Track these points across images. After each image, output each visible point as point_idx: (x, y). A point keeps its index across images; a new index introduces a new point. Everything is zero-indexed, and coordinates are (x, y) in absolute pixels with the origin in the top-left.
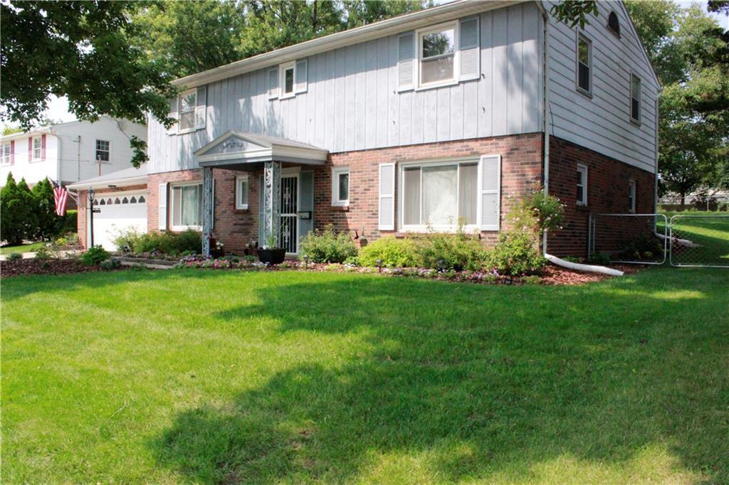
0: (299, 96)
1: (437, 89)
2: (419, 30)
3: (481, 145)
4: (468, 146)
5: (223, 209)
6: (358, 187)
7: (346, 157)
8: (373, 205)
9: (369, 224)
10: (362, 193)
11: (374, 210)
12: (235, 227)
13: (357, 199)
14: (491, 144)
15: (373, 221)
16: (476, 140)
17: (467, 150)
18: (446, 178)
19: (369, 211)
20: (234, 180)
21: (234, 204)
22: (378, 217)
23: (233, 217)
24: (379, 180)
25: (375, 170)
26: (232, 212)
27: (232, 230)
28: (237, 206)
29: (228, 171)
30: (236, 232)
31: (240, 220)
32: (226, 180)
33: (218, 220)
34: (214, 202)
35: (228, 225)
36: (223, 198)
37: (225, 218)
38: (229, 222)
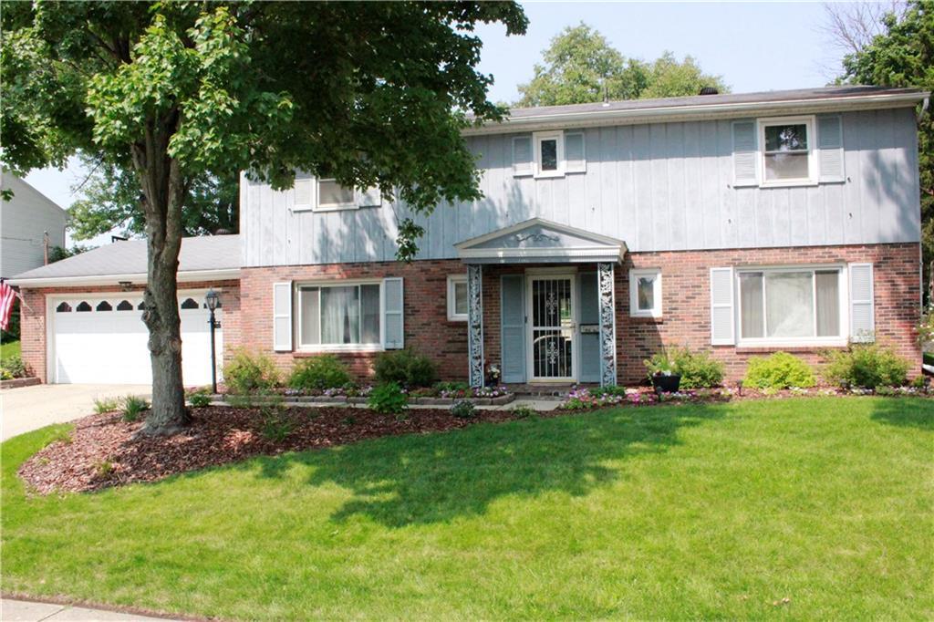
0: (571, 177)
1: (789, 188)
2: (763, 119)
3: (847, 252)
4: (831, 253)
5: (425, 321)
6: (677, 294)
7: (655, 258)
8: (701, 316)
9: (696, 338)
10: (683, 302)
11: (703, 322)
12: (449, 345)
13: (675, 309)
14: (860, 252)
15: (703, 334)
16: (842, 247)
17: (829, 257)
18: (799, 286)
19: (694, 323)
20: (445, 280)
21: (445, 314)
22: (709, 330)
23: (445, 331)
24: (709, 286)
25: (704, 275)
26: (443, 324)
27: (442, 349)
28: (449, 315)
29: (433, 268)
30: (454, 352)
31: (460, 334)
32: (428, 280)
33: (414, 335)
34: (404, 311)
35: (435, 342)
36: (422, 304)
37: (427, 332)
38: (438, 339)
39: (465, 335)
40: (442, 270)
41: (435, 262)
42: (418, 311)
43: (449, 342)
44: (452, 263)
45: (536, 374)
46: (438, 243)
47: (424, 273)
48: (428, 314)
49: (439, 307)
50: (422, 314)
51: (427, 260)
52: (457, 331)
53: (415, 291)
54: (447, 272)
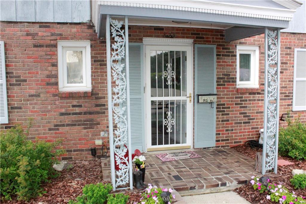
5: (33, 92)
8: (286, 87)
11: (287, 92)
20: (56, 46)
21: (57, 84)
22: (292, 99)
23: (57, 102)
24: (293, 64)
25: (290, 54)
26: (55, 95)
27: (55, 122)
28: (60, 85)
29: (42, 32)
30: (68, 125)
31: (74, 106)
32: (35, 46)
33: (20, 108)
34: (7, 81)
35: (46, 115)
36: (29, 73)
37: (36, 104)
38: (49, 111)
39: (80, 106)
40: (52, 35)
41: (44, 25)
42: (25, 81)
43: (62, 114)
44: (65, 28)
45: (154, 143)
47: (30, 37)
48: (37, 85)
49: (48, 76)
50: (29, 85)
51: (33, 23)
52: (71, 103)
53: (20, 58)
54: (58, 37)
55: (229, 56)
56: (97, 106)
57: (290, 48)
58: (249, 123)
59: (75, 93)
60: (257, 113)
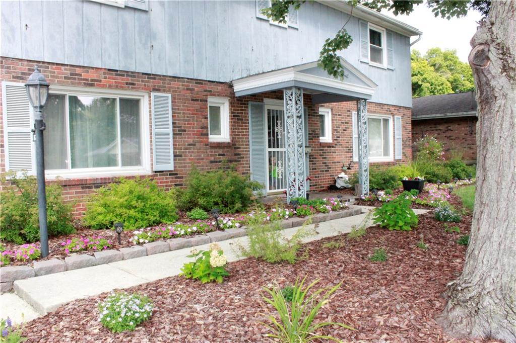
0: (292, 30)
1: (378, 68)
2: (369, 24)
3: (394, 109)
5: (191, 141)
6: (339, 127)
9: (347, 157)
11: (349, 146)
13: (339, 137)
15: (349, 155)
16: (393, 106)
17: (388, 111)
18: (377, 127)
19: (346, 147)
20: (206, 101)
21: (207, 135)
22: (352, 152)
23: (208, 151)
24: (352, 123)
25: (350, 116)
26: (207, 145)
28: (209, 137)
29: (197, 88)
31: (220, 155)
32: (193, 100)
33: (182, 156)
34: (173, 130)
35: (200, 163)
36: (188, 124)
37: (193, 152)
38: (202, 159)
39: (224, 155)
40: (205, 91)
41: (199, 82)
42: (185, 131)
43: (212, 162)
44: (213, 85)
46: (202, 64)
47: (189, 91)
48: (194, 134)
49: (202, 128)
50: (187, 134)
51: (192, 79)
52: (217, 152)
53: (182, 110)
54: (209, 93)
55: (314, 116)
56: (236, 155)
57: (349, 111)
58: (328, 171)
59: (222, 143)
60: (333, 163)
